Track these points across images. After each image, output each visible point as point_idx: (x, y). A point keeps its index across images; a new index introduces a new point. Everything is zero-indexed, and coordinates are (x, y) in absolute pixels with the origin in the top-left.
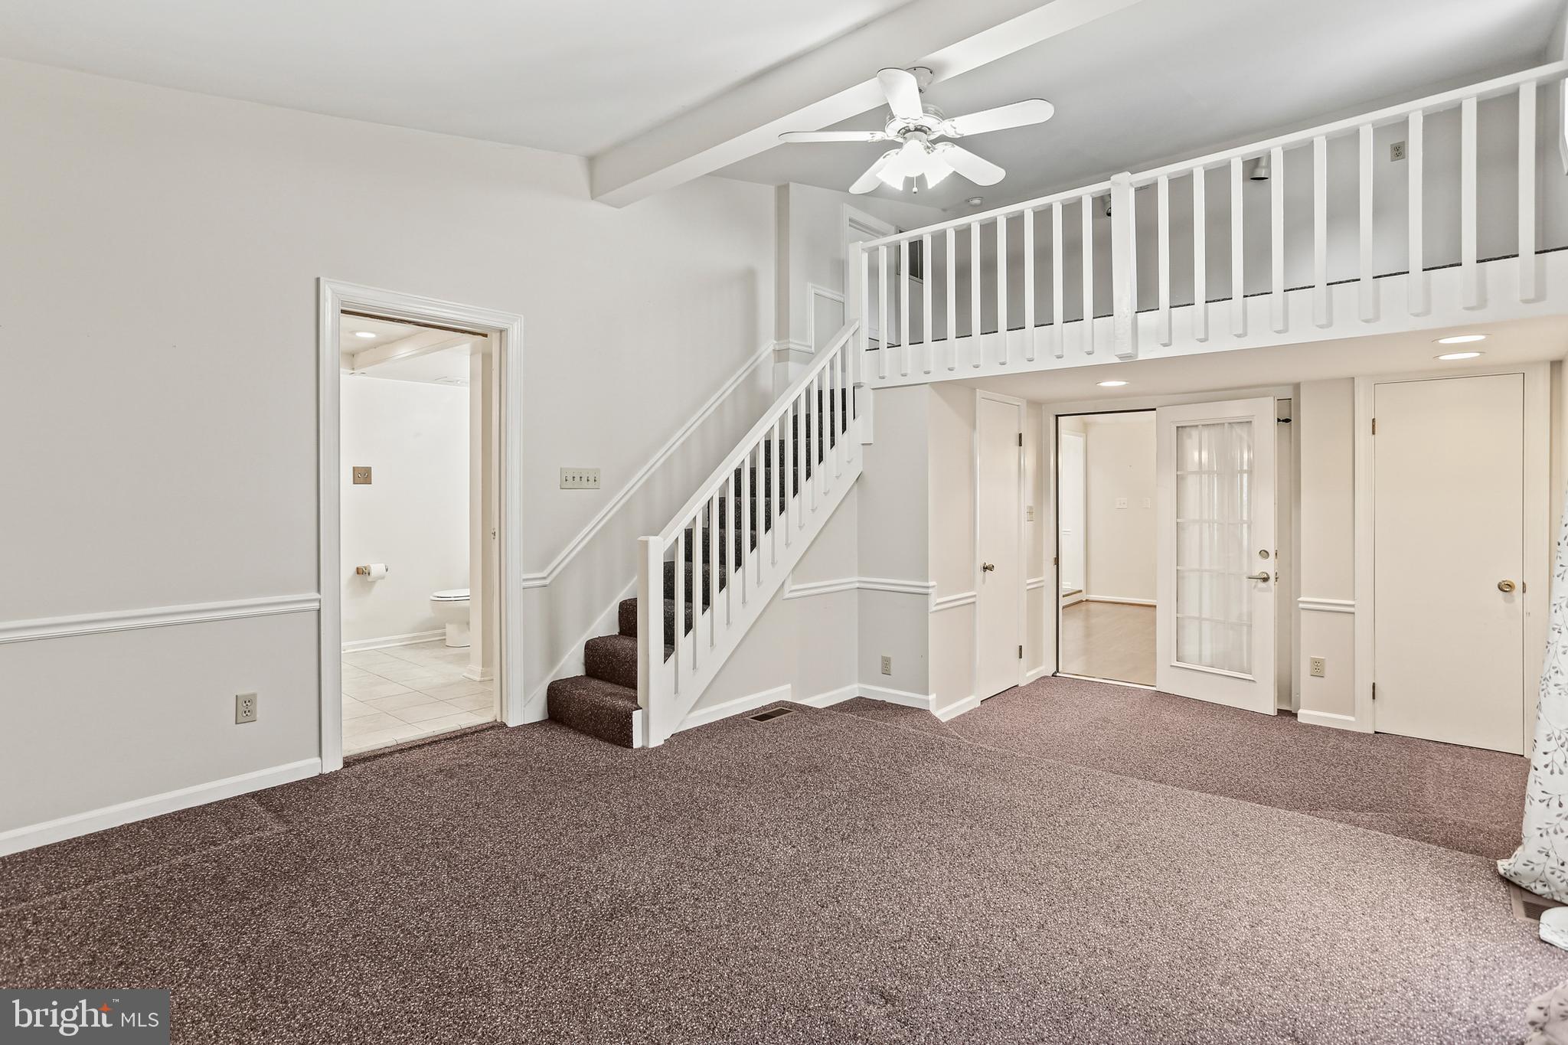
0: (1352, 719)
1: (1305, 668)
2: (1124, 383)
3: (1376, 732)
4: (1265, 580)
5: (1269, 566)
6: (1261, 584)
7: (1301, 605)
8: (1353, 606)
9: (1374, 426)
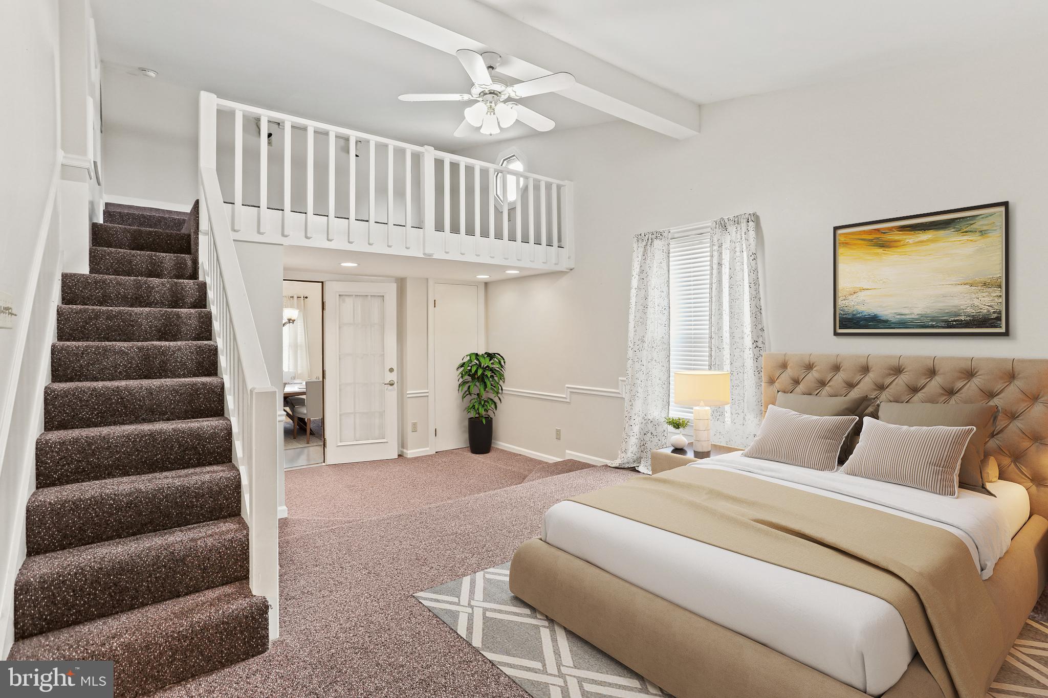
0: (428, 449)
1: (409, 428)
2: (344, 264)
3: (436, 452)
4: (392, 385)
5: (393, 377)
6: (390, 387)
7: (408, 396)
8: (428, 392)
9: (435, 303)
